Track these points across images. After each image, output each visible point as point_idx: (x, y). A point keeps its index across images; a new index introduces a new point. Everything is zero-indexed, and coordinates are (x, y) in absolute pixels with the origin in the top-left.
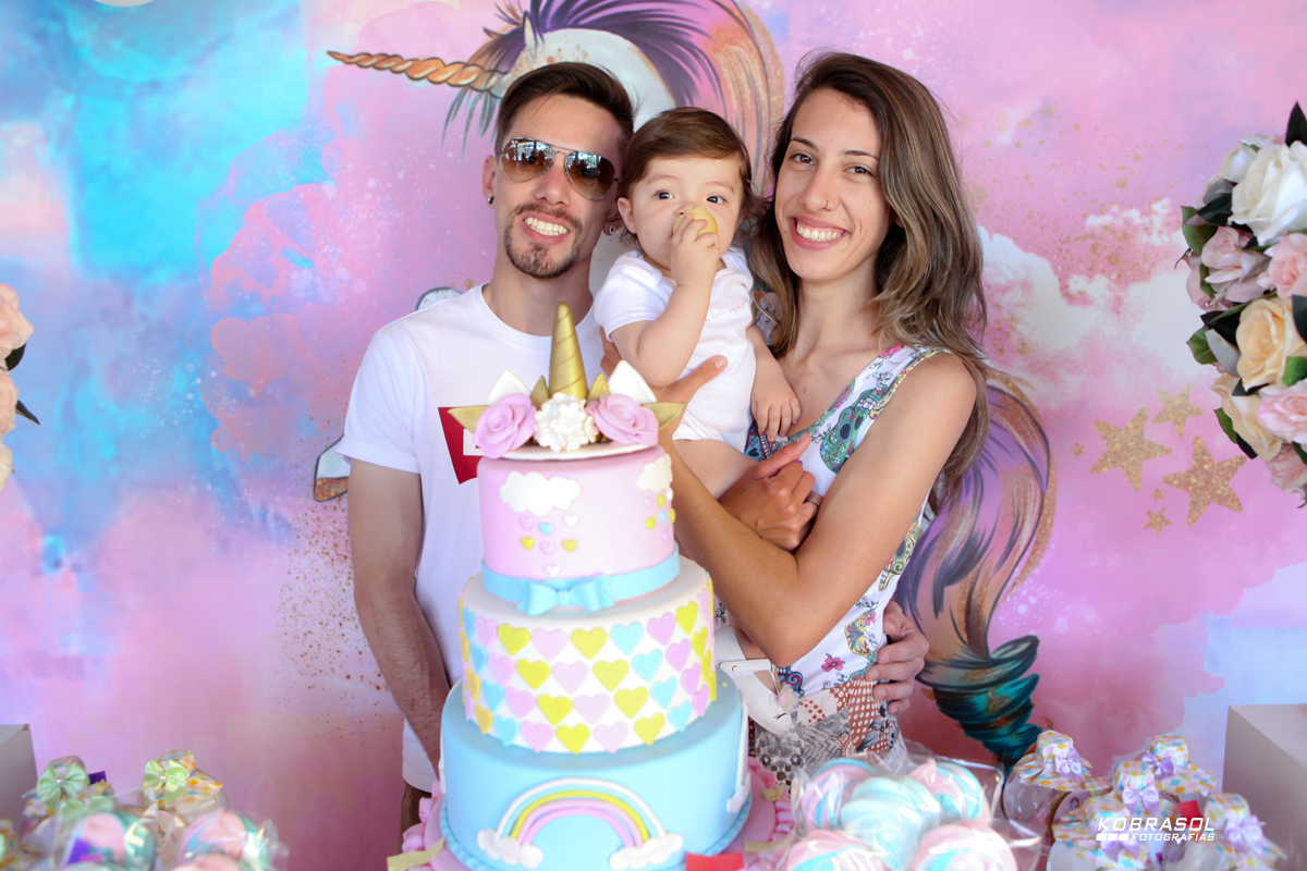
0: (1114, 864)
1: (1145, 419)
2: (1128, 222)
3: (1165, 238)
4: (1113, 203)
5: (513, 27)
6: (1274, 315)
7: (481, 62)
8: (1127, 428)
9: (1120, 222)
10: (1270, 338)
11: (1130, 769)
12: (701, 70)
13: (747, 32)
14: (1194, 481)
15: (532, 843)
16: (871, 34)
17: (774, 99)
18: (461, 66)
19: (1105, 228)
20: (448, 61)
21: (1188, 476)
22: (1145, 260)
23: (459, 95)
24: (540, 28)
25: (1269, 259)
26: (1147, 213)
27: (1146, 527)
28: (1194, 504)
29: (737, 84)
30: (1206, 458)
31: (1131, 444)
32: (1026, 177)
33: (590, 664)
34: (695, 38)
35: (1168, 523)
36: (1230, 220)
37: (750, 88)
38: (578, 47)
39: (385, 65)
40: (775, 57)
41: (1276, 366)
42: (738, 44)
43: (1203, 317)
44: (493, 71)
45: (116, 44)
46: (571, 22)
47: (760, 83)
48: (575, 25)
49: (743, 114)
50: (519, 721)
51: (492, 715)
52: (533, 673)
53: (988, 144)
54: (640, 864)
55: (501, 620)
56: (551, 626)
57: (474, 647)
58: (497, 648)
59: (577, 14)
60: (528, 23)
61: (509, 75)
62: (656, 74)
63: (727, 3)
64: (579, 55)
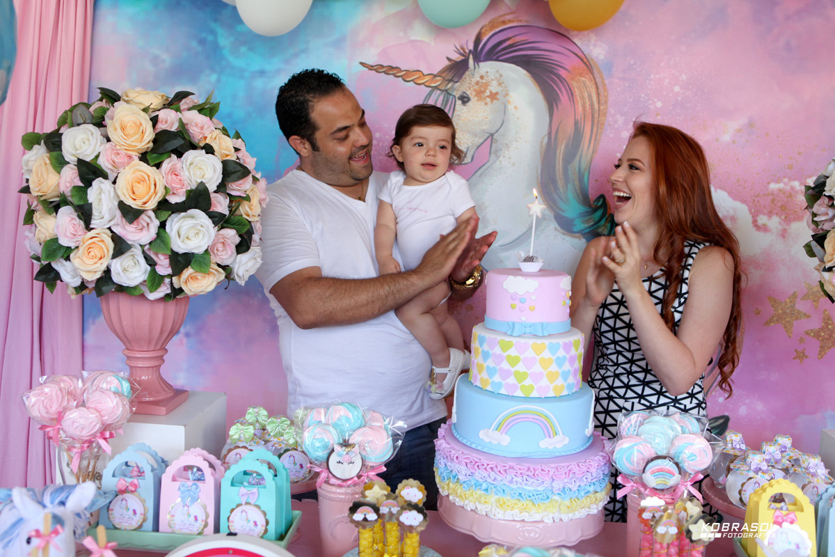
0: (757, 476)
1: (796, 297)
2: (792, 188)
4: (785, 177)
5: (463, 58)
7: (444, 75)
8: (786, 302)
9: (788, 188)
11: (768, 444)
12: (563, 89)
13: (590, 71)
14: (823, 334)
15: (506, 433)
16: (657, 76)
17: (602, 108)
18: (432, 76)
19: (780, 190)
20: (425, 73)
21: (819, 332)
22: (801, 210)
24: (478, 60)
27: (794, 359)
28: (822, 347)
29: (582, 98)
30: (830, 322)
31: (788, 311)
32: (737, 160)
33: (538, 358)
34: (562, 73)
35: (807, 357)
36: (826, 193)
37: (589, 101)
38: (498, 71)
39: (390, 72)
40: (604, 85)
42: (585, 77)
43: (812, 236)
44: (450, 81)
45: (243, 49)
46: (495, 57)
47: (595, 98)
48: (497, 60)
49: (584, 114)
50: (504, 382)
51: (490, 381)
52: (514, 361)
53: (717, 140)
54: (551, 447)
55: (499, 338)
56: (522, 341)
57: (483, 351)
58: (497, 350)
59: (494, 53)
60: (471, 56)
61: (458, 84)
62: (539, 89)
63: (580, 54)
64: (498, 76)
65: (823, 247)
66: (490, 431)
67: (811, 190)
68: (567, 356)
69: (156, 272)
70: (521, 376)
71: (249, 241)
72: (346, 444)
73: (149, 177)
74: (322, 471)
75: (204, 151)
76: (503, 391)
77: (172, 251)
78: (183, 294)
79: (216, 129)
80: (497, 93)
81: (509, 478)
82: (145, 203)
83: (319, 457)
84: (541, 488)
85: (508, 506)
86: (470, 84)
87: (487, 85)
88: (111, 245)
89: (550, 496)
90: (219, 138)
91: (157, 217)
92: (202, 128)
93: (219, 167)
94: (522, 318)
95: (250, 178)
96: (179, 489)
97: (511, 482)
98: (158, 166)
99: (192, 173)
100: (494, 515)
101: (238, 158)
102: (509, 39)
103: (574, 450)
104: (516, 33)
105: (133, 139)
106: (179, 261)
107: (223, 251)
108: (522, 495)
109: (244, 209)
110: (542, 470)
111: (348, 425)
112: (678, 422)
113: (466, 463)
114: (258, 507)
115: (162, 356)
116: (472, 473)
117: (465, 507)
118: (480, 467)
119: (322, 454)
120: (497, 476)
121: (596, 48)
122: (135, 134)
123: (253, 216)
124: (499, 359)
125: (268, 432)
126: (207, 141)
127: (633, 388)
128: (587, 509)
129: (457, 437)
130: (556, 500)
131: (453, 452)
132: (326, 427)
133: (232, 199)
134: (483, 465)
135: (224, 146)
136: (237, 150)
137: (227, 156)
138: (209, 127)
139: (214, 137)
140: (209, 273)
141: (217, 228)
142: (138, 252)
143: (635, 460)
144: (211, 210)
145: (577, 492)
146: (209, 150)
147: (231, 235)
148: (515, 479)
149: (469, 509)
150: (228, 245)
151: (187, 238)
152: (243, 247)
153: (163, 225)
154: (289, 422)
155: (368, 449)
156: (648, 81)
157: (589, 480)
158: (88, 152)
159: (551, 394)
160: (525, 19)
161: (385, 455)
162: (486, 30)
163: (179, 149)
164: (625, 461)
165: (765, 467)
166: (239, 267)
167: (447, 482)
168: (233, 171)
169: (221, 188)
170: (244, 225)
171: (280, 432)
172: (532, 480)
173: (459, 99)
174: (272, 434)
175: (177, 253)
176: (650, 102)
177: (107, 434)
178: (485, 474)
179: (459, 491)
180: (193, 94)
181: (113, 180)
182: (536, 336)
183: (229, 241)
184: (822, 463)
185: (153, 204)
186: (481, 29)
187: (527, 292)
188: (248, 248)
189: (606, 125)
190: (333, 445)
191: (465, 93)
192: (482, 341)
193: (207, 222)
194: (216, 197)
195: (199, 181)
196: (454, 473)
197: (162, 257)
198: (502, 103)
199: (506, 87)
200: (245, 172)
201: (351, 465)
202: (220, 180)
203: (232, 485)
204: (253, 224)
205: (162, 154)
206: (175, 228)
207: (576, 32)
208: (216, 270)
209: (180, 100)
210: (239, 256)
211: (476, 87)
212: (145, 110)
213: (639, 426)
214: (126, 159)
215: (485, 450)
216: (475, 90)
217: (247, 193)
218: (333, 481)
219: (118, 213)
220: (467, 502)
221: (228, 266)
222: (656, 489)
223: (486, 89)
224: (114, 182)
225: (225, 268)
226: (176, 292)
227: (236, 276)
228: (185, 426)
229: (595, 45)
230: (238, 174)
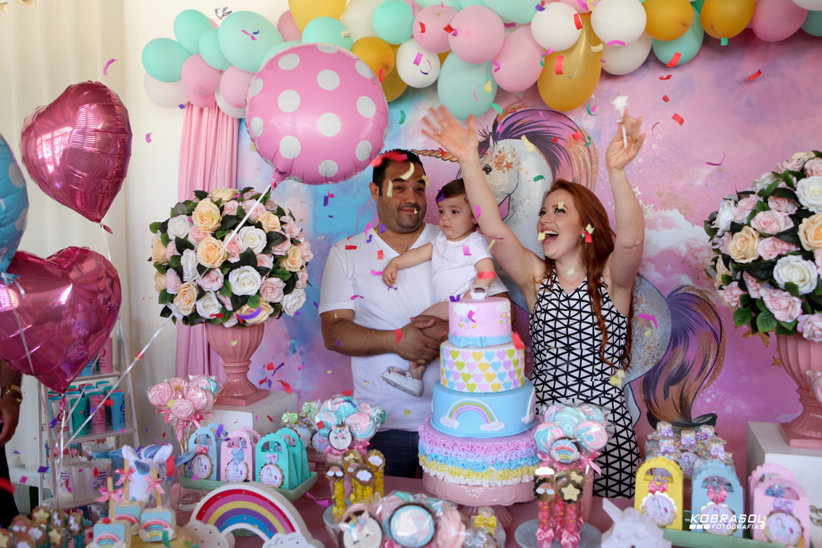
5: (485, 139)
12: (562, 155)
13: (582, 139)
15: (455, 419)
17: (594, 167)
24: (496, 139)
27: (773, 365)
29: (578, 161)
32: (710, 200)
33: (477, 363)
34: (560, 142)
37: (584, 162)
38: (511, 146)
40: (595, 149)
42: (579, 144)
46: (508, 136)
47: (588, 160)
48: (510, 138)
49: (580, 173)
51: (448, 381)
52: (460, 366)
53: (692, 185)
54: (490, 430)
55: (453, 349)
56: (466, 350)
58: (450, 358)
59: (511, 133)
60: (491, 137)
61: (483, 158)
62: (543, 157)
63: (574, 127)
64: (511, 150)
65: (715, 269)
66: (446, 418)
68: (502, 361)
69: (226, 309)
70: (467, 377)
71: (293, 286)
73: (216, 246)
75: (256, 227)
76: (455, 388)
77: (233, 294)
79: (267, 211)
80: (512, 163)
81: (455, 452)
84: (478, 461)
85: (455, 473)
86: (491, 158)
87: (503, 158)
88: (196, 292)
89: (486, 467)
90: (268, 216)
91: (222, 272)
92: (257, 211)
93: (264, 237)
94: (466, 334)
95: (288, 242)
96: (232, 453)
97: (457, 455)
99: (245, 242)
100: (448, 480)
101: (282, 230)
102: (520, 120)
104: (524, 116)
105: (207, 222)
106: (238, 301)
107: (272, 293)
108: (465, 465)
109: (285, 264)
110: (477, 447)
112: (583, 412)
113: (429, 442)
114: (278, 466)
115: (248, 366)
116: (432, 448)
118: (436, 443)
120: (447, 451)
121: (587, 121)
122: (208, 219)
123: (294, 268)
126: (259, 220)
127: (571, 387)
130: (491, 470)
132: (330, 413)
133: (275, 258)
135: (272, 222)
136: (283, 224)
137: (273, 229)
138: (262, 210)
139: (264, 216)
140: (262, 308)
141: (263, 278)
142: (213, 295)
143: (549, 439)
144: (258, 265)
145: (508, 464)
146: (259, 226)
147: (277, 282)
148: (459, 453)
150: (275, 288)
151: (243, 285)
152: (288, 290)
153: (226, 277)
155: (355, 428)
158: (181, 234)
159: (490, 390)
160: (532, 104)
161: (369, 433)
162: (501, 117)
164: (542, 441)
166: (287, 303)
168: (274, 239)
169: (266, 250)
170: (287, 274)
172: (471, 454)
175: (236, 296)
178: (440, 449)
180: (253, 188)
181: (195, 250)
182: (476, 347)
183: (277, 286)
185: (218, 264)
186: (498, 116)
188: (292, 291)
190: (332, 426)
191: (488, 164)
192: (445, 353)
193: (257, 274)
194: (262, 257)
195: (248, 247)
197: (227, 299)
198: (516, 170)
199: (518, 157)
200: (283, 239)
201: (344, 439)
202: (265, 246)
203: (262, 450)
204: (296, 274)
205: (225, 230)
206: (235, 278)
207: (570, 111)
208: (266, 307)
209: (244, 194)
210: (286, 295)
212: (218, 203)
214: (203, 236)
215: (444, 432)
216: (495, 162)
217: (287, 253)
218: (335, 452)
219: (198, 271)
220: (431, 470)
221: (277, 303)
223: (503, 160)
224: (196, 252)
225: (273, 304)
227: (286, 311)
228: (253, 413)
229: (586, 118)
230: (279, 240)
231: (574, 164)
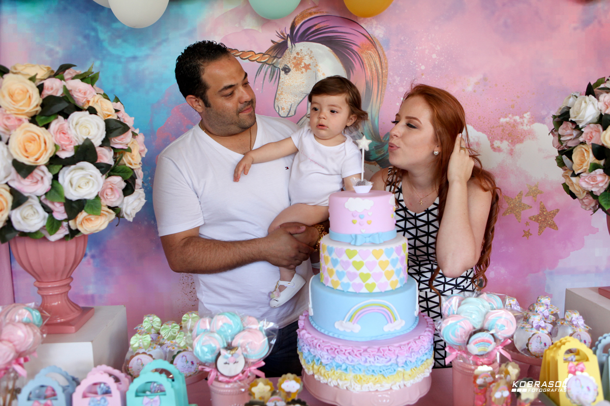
0: (538, 332)
1: (522, 195)
2: (515, 121)
3: (528, 127)
4: (510, 114)
5: (283, 40)
6: (586, 150)
7: (270, 53)
8: (516, 198)
9: (512, 121)
10: (585, 157)
11: (538, 305)
12: (356, 60)
13: (374, 46)
15: (357, 323)
16: (420, 48)
17: (384, 71)
18: (262, 55)
19: (507, 123)
20: (256, 53)
21: (538, 217)
22: (521, 135)
23: (261, 66)
24: (294, 41)
25: (583, 132)
26: (522, 117)
27: (523, 236)
28: (540, 227)
29: (370, 65)
30: (545, 210)
31: (517, 205)
32: (478, 103)
33: (378, 261)
34: (354, 48)
35: (531, 234)
36: (570, 119)
37: (375, 67)
38: (309, 49)
40: (384, 55)
41: (586, 166)
42: (370, 50)
44: (275, 57)
45: (119, 41)
46: (306, 39)
47: (379, 65)
48: (308, 41)
49: (373, 77)
50: (351, 283)
51: (340, 282)
52: (358, 265)
53: (463, 90)
54: (392, 330)
55: (345, 248)
56: (364, 249)
57: (332, 259)
58: (344, 258)
59: (305, 36)
60: (289, 39)
61: (281, 59)
62: (339, 60)
63: (366, 34)
64: (309, 52)
65: (571, 159)
66: (344, 322)
67: (557, 118)
68: (399, 257)
69: (54, 218)
70: (365, 277)
71: (133, 185)
72: (229, 347)
73: (39, 136)
74: (211, 371)
75: (87, 112)
76: (351, 290)
77: (66, 199)
78: (80, 234)
79: (97, 94)
80: (309, 65)
81: (364, 359)
82: (37, 160)
83: (209, 360)
84: (389, 364)
85: (364, 381)
86: (289, 59)
87: (302, 59)
88: (9, 198)
89: (396, 369)
90: (101, 101)
91: (50, 171)
92: (85, 93)
93: (103, 125)
94: (362, 230)
95: (130, 134)
96: (90, 404)
97: (366, 361)
98: (47, 126)
99: (78, 130)
100: (354, 389)
101: (118, 117)
102: (315, 25)
103: (408, 329)
104: (320, 21)
105: (21, 104)
106: (73, 207)
107: (112, 195)
108: (375, 371)
109: (127, 160)
110: (389, 350)
111: (230, 331)
112: (487, 301)
113: (327, 350)
115: (69, 284)
116: (332, 357)
117: (329, 384)
118: (340, 352)
119: (209, 357)
120: (354, 359)
121: (376, 30)
122: (22, 100)
123: (135, 164)
124: (346, 264)
125: (162, 336)
126: (91, 104)
128: (423, 374)
129: (316, 327)
130: (400, 371)
131: (315, 341)
132: (212, 335)
133: (116, 151)
134: (342, 351)
135: (107, 108)
136: (117, 111)
137: (109, 115)
138: (91, 92)
139: (96, 100)
140: (101, 215)
141: (104, 176)
142: (36, 202)
143: (459, 333)
144: (98, 161)
145: (415, 363)
146: (92, 111)
147: (118, 181)
148: (369, 359)
149: (332, 385)
150: (116, 190)
151: (79, 187)
152: (128, 190)
153: (56, 177)
154: (178, 327)
155: (248, 350)
156: (414, 52)
157: (423, 352)
159: (389, 288)
160: (325, 11)
161: (263, 353)
162: (298, 20)
163: (65, 111)
164: (451, 335)
165: (543, 324)
166: (127, 207)
167: (312, 364)
168: (114, 128)
169: (106, 142)
170: (129, 172)
171: (172, 336)
172: (382, 359)
173: (282, 70)
174: (165, 338)
175: (71, 201)
176: (417, 66)
177: (22, 360)
178: (344, 357)
179: (323, 372)
180: (75, 66)
181: (6, 141)
182: (373, 244)
183: (116, 187)
184: (581, 317)
185: (44, 159)
186: (295, 19)
187: (365, 210)
188: (132, 191)
189: (387, 83)
190: (219, 349)
191: (286, 65)
192: (330, 251)
193: (96, 172)
194: (102, 150)
195: (85, 138)
196: (317, 358)
197: (57, 205)
198: (314, 72)
199: (315, 60)
200: (125, 128)
201: (236, 364)
202: (104, 136)
203: (137, 396)
204: (135, 171)
205: (49, 116)
206: (67, 179)
207: (362, 19)
208: (107, 212)
209: (64, 71)
210: (126, 197)
211: (294, 61)
212: (32, 79)
213: (459, 306)
214: (17, 122)
215: (341, 337)
216: (293, 63)
217: (129, 146)
218: (221, 378)
219: (13, 170)
220: (330, 380)
221: (117, 207)
222: (478, 355)
223: (301, 62)
224: (7, 143)
225: (114, 209)
226: (74, 233)
227: (125, 215)
228: (92, 341)
229: (376, 27)
230: (120, 130)
231: (367, 68)
